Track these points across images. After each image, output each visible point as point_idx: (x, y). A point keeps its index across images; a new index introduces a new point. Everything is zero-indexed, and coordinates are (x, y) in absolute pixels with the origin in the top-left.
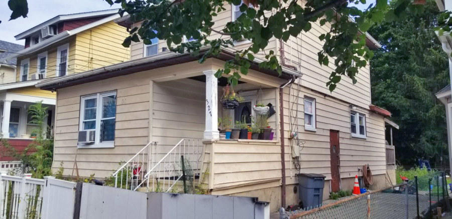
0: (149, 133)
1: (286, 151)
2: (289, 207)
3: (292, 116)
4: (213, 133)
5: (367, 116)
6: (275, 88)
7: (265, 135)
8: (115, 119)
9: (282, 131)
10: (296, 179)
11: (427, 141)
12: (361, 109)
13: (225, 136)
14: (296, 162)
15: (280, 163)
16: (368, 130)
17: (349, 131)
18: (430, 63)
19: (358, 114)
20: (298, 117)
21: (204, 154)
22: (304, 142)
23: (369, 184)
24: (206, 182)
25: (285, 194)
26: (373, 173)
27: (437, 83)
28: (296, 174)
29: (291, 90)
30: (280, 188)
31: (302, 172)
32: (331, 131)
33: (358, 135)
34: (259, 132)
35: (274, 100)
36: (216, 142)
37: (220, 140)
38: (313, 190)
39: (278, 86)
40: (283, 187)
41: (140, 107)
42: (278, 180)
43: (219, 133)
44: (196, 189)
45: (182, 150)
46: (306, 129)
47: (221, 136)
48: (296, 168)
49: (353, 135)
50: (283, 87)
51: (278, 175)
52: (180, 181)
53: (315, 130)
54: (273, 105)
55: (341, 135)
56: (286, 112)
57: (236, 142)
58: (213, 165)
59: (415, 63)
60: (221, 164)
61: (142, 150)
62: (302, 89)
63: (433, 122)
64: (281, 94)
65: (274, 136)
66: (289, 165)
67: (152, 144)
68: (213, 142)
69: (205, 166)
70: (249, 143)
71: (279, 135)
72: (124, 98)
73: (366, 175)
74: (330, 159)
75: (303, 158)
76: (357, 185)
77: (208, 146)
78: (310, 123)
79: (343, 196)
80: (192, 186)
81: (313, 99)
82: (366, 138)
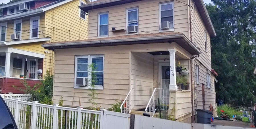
0: (129, 83)
4: (175, 86)
5: (211, 75)
6: (188, 59)
8: (103, 72)
9: (192, 85)
14: (195, 103)
15: (191, 103)
16: (211, 83)
19: (208, 74)
20: (195, 76)
21: (170, 98)
24: (173, 115)
25: (193, 121)
28: (195, 110)
30: (191, 118)
32: (202, 84)
38: (207, 119)
42: (191, 113)
47: (177, 88)
48: (195, 106)
49: (207, 86)
51: (191, 110)
53: (199, 84)
60: (178, 104)
64: (191, 63)
65: (189, 87)
68: (176, 91)
69: (172, 105)
70: (184, 92)
72: (110, 60)
74: (202, 101)
75: (198, 100)
77: (173, 93)
81: (198, 66)
82: (210, 88)
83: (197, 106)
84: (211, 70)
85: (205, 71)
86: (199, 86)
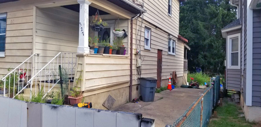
0: (32, 47)
1: (133, 63)
2: (134, 100)
3: (137, 39)
4: (85, 49)
5: (176, 41)
6: (128, 19)
7: (120, 51)
8: (5, 35)
9: (131, 49)
10: (138, 81)
11: (202, 58)
12: (174, 37)
13: (94, 51)
14: (138, 70)
15: (129, 71)
16: (177, 50)
17: (167, 50)
18: (208, 14)
19: (172, 40)
20: (141, 40)
21: (77, 64)
22: (144, 57)
23: (175, 82)
24: (79, 86)
25: (131, 91)
26: (178, 76)
27: (211, 25)
28: (138, 78)
29: (138, 22)
30: (129, 88)
31: (142, 76)
32: (158, 50)
33: (171, 53)
34: (117, 50)
35: (127, 27)
36: (87, 56)
37: (90, 54)
38: (150, 88)
39: (130, 18)
40: (130, 87)
41: (26, 26)
42: (127, 82)
43: (89, 49)
44: (71, 91)
45: (60, 60)
46: (145, 48)
47: (91, 51)
48: (139, 74)
49: (169, 53)
50: (132, 19)
51: (128, 79)
52: (58, 85)
53: (150, 49)
54: (126, 31)
55: (163, 53)
56: (134, 36)
57: (101, 56)
58: (85, 73)
59: (199, 13)
60: (90, 72)
61: (27, 60)
62: (144, 22)
63: (207, 47)
64: (131, 24)
65: (126, 52)
66: (135, 72)
67: (35, 55)
68: (85, 56)
69: (79, 74)
70: (111, 57)
71: (129, 52)
72: (12, 19)
73: (174, 77)
74: (157, 68)
75: (143, 67)
76: (170, 84)
77: (81, 58)
78: (147, 44)
79: (162, 91)
80: (68, 89)
81: (149, 29)
82: (175, 55)
83: (141, 74)
84: (178, 36)
85: (166, 36)
86: (151, 51)
